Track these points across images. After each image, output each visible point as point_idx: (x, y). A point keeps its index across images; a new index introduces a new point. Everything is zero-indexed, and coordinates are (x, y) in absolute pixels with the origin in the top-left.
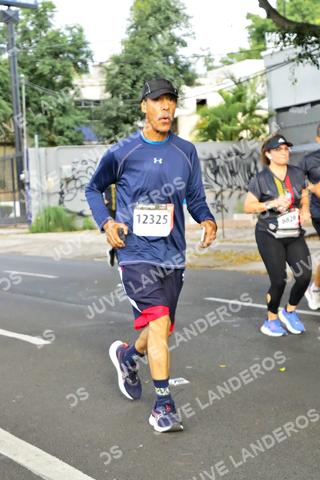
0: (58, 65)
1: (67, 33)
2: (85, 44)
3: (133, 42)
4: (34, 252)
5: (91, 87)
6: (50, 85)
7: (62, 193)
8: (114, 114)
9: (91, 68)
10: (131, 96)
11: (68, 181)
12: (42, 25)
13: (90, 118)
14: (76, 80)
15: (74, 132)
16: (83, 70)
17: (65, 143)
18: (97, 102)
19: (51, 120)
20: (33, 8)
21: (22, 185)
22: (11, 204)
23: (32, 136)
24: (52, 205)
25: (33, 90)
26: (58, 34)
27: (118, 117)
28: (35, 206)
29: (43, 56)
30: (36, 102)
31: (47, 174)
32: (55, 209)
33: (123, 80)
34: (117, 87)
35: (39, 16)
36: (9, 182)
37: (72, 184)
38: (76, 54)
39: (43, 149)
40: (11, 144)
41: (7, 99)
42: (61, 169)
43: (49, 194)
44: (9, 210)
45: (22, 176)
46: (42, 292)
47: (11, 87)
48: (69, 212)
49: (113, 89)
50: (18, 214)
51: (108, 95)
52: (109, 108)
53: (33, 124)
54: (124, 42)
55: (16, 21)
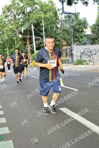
0: (80, 27)
1: (83, 19)
2: (87, 22)
3: (98, 21)
4: (75, 69)
5: (88, 32)
6: (78, 31)
7: (81, 56)
8: (93, 38)
9: (88, 27)
10: (97, 33)
11: (82, 53)
12: (77, 18)
13: (87, 39)
14: (84, 30)
15: (84, 42)
16: (86, 28)
17: (82, 45)
18: (90, 35)
19: (79, 39)
20: (75, 14)
21: (72, 55)
22: (69, 59)
23: (74, 43)
24: (79, 59)
25: (74, 33)
26: (80, 20)
27: (94, 38)
28: (75, 59)
29: (77, 25)
30: (75, 36)
31: (78, 52)
32: (79, 60)
33: (96, 30)
34: (94, 31)
35: (76, 16)
36: (69, 54)
37: (83, 54)
38: (85, 24)
39: (77, 46)
40: (70, 45)
41: (69, 35)
42: (81, 51)
43: (78, 56)
44: (69, 60)
45: (72, 52)
46: (76, 78)
47: (70, 32)
48: (83, 60)
49: (93, 32)
50: (71, 61)
51: (92, 33)
52: (92, 36)
53: (74, 40)
54: (96, 21)
55: (71, 17)
